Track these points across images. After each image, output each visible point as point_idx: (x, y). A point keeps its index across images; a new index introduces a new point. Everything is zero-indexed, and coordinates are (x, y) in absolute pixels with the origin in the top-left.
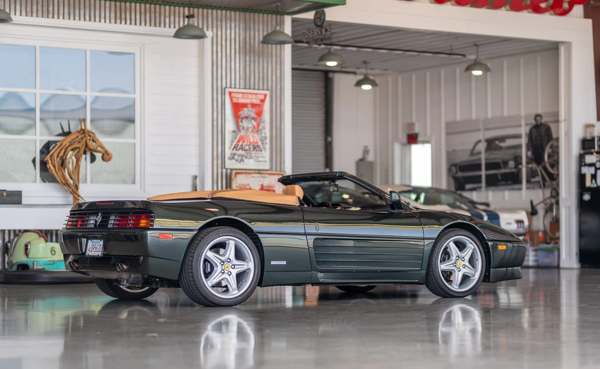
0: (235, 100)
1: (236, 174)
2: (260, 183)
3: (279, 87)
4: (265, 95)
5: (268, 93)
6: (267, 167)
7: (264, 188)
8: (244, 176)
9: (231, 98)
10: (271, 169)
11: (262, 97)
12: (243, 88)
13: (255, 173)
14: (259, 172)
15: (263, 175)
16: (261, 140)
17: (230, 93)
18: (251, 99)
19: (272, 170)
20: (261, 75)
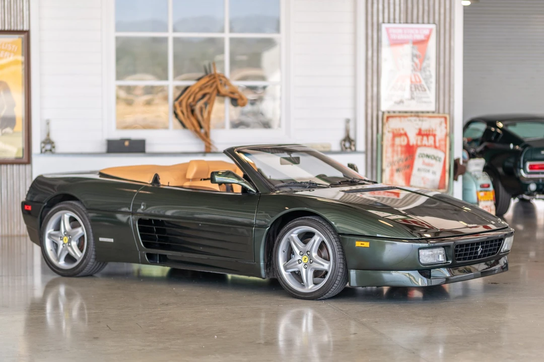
0: (394, 37)
1: (388, 118)
2: (418, 127)
3: (448, 19)
4: (431, 30)
5: (433, 27)
6: (432, 108)
7: (423, 132)
8: (398, 119)
9: (389, 34)
10: (438, 110)
11: (427, 32)
12: (404, 23)
13: (411, 116)
14: (417, 114)
15: (421, 118)
16: (424, 79)
17: (387, 29)
18: (413, 34)
19: (439, 113)
20: (426, 8)
